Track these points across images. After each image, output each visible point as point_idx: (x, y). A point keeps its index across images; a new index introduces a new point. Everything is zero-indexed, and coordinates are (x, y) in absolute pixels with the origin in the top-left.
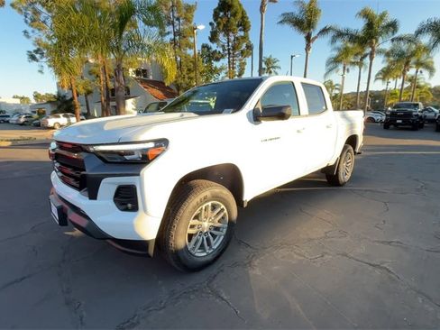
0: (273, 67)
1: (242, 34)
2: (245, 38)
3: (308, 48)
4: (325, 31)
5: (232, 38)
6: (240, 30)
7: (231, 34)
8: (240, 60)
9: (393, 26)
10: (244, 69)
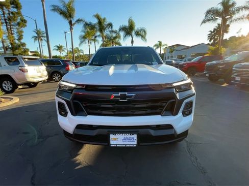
0: (43, 36)
1: (15, 10)
2: (19, 13)
3: (71, 29)
4: (79, 21)
5: (7, 12)
6: (13, 7)
7: (5, 8)
8: (17, 29)
9: (110, 25)
10: (22, 35)
